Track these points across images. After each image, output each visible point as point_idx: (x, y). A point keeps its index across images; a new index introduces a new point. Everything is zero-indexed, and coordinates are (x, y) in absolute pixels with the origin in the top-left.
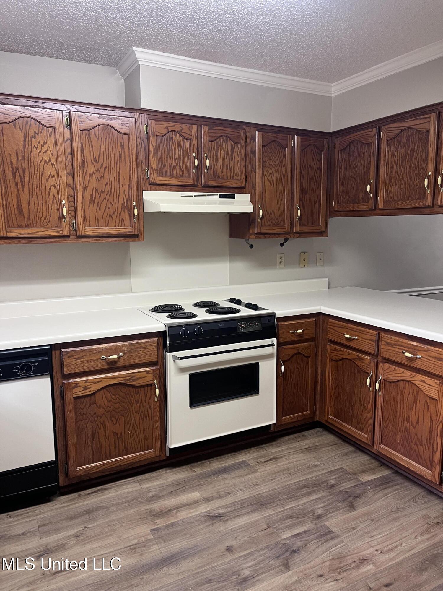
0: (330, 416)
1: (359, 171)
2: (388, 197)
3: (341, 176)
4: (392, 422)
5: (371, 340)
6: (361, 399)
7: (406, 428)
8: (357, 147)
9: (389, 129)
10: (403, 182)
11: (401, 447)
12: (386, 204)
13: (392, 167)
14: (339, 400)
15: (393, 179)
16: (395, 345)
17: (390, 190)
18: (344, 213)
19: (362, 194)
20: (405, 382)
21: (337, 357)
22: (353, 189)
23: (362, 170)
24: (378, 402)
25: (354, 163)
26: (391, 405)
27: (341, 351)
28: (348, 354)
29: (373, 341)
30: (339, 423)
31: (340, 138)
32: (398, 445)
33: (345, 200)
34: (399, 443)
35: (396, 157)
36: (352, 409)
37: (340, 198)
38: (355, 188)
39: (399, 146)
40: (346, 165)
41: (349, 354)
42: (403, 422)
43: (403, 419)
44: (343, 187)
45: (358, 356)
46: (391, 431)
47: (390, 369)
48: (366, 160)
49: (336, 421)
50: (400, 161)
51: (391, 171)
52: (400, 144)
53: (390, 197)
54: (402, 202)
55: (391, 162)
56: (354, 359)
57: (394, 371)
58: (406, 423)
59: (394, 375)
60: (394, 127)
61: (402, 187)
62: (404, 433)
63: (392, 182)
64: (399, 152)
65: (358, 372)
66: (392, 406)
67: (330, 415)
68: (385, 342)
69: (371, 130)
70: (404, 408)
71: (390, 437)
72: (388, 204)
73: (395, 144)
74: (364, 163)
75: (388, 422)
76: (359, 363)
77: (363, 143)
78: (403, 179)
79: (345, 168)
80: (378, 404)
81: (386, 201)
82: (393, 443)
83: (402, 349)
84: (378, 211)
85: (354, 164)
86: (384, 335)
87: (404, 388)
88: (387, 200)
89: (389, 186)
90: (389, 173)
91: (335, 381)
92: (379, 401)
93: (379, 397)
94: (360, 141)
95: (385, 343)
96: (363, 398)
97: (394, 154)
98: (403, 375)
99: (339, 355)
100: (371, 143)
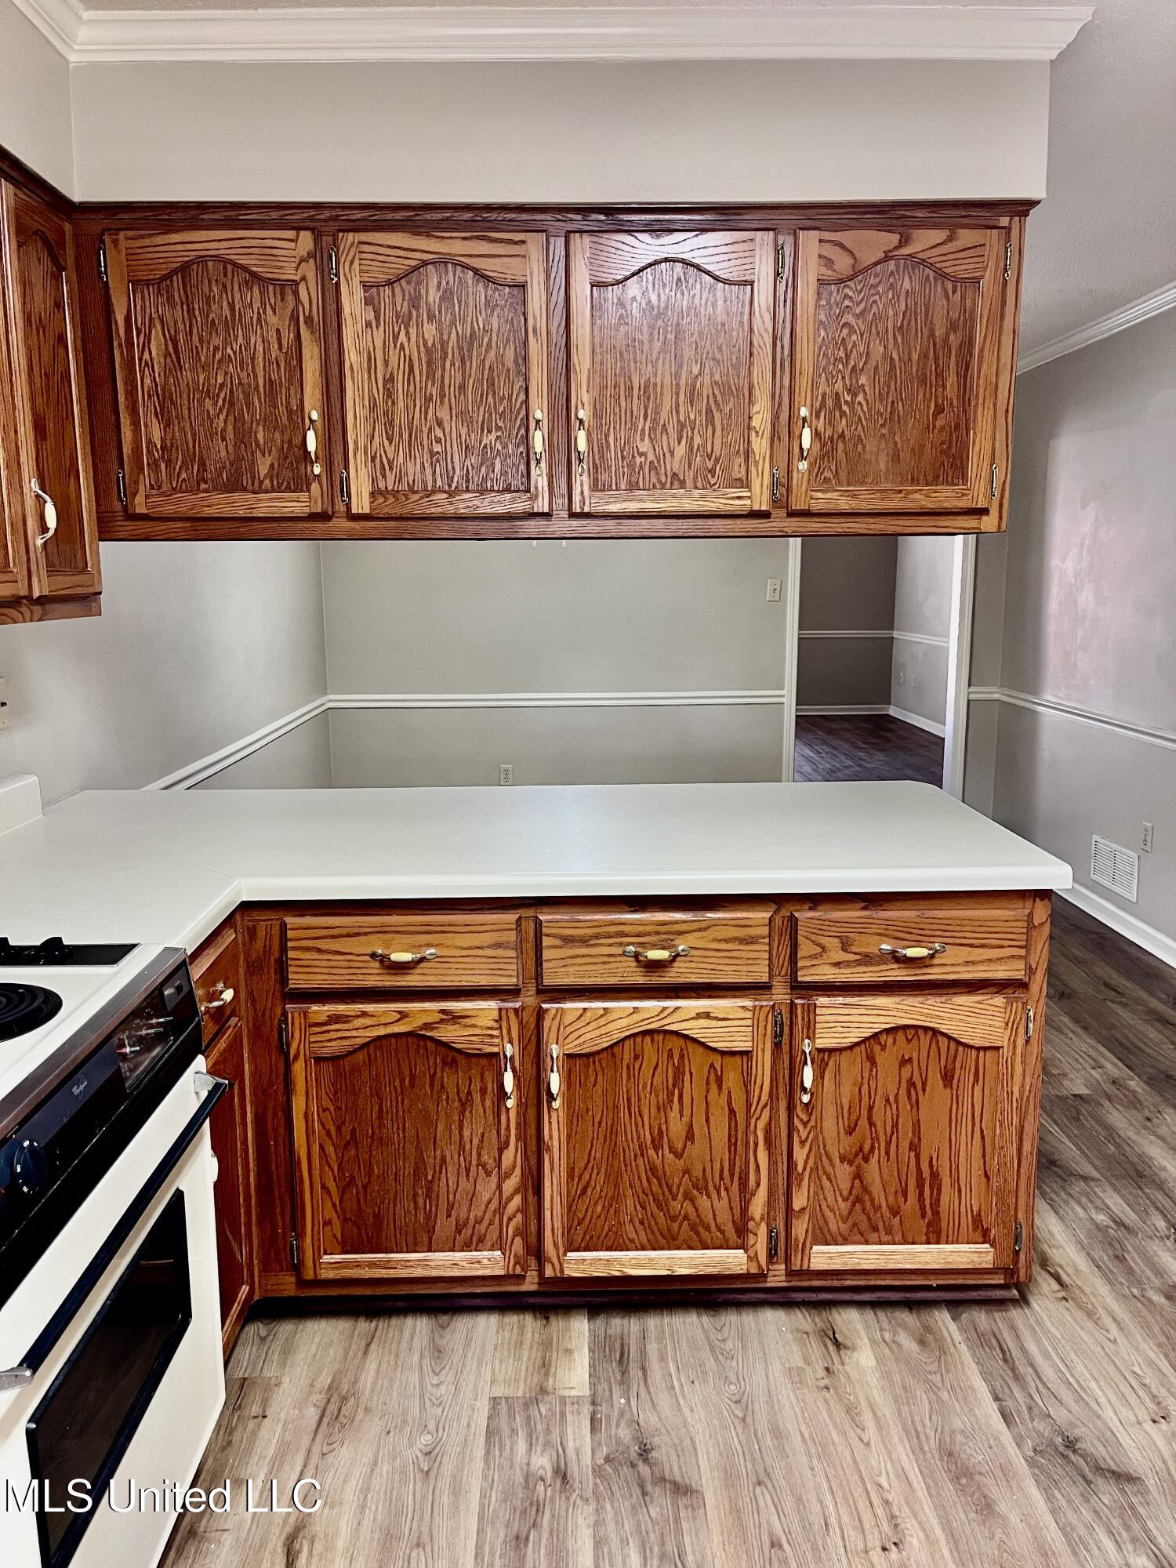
0: (326, 1258)
1: (244, 375)
2: (384, 476)
3: (148, 381)
4: (603, 1171)
5: (498, 946)
6: (468, 1147)
7: (653, 1170)
8: (224, 286)
9: (366, 248)
10: (440, 434)
11: (640, 1228)
12: (382, 500)
13: (390, 380)
14: (365, 1187)
15: (400, 419)
16: (597, 936)
17: (391, 455)
18: (180, 525)
19: (268, 460)
20: (639, 1039)
21: (345, 1043)
22: (224, 439)
23: (260, 374)
24: (550, 1130)
25: (217, 341)
26: (597, 1120)
27: (364, 1014)
28: (399, 1016)
29: (507, 948)
30: (372, 1265)
31: (130, 233)
32: (629, 1228)
33: (184, 475)
34: (631, 1221)
35: (402, 347)
36: (428, 1196)
37: (158, 466)
38: (230, 435)
39: (414, 313)
40: (175, 343)
41: (403, 1015)
42: (642, 1155)
43: (640, 1147)
44: (168, 425)
45: (443, 1012)
46: (600, 1197)
47: (588, 1014)
48: (273, 340)
49: (358, 1265)
50: (420, 365)
51: (389, 394)
52: (417, 307)
53: (391, 477)
54: (446, 496)
55: (386, 363)
56: (427, 1026)
57: (601, 1016)
58: (651, 1152)
59: (603, 1030)
60: (389, 247)
61: (437, 448)
62: (645, 1184)
63: (397, 429)
64: (413, 331)
65: (445, 1063)
66: (600, 1123)
67: (326, 1253)
68: (556, 936)
69: (291, 234)
70: (641, 1116)
71: (599, 1217)
72: (391, 500)
73: (394, 304)
74: (267, 350)
75: (586, 1176)
76: (449, 1033)
77: (254, 274)
78: (440, 424)
79: (167, 354)
80: (551, 1137)
81: (379, 490)
82: (610, 1230)
83: (621, 944)
84: (341, 524)
85: (216, 348)
86: (549, 917)
87: (636, 1057)
88: (382, 485)
89: (386, 442)
90: (380, 396)
91: (338, 1129)
92: (555, 1125)
93: (554, 1115)
94: (235, 265)
95: (558, 942)
96: (476, 1141)
97: (396, 337)
98: (636, 1017)
99: (354, 1033)
100: (296, 283)
